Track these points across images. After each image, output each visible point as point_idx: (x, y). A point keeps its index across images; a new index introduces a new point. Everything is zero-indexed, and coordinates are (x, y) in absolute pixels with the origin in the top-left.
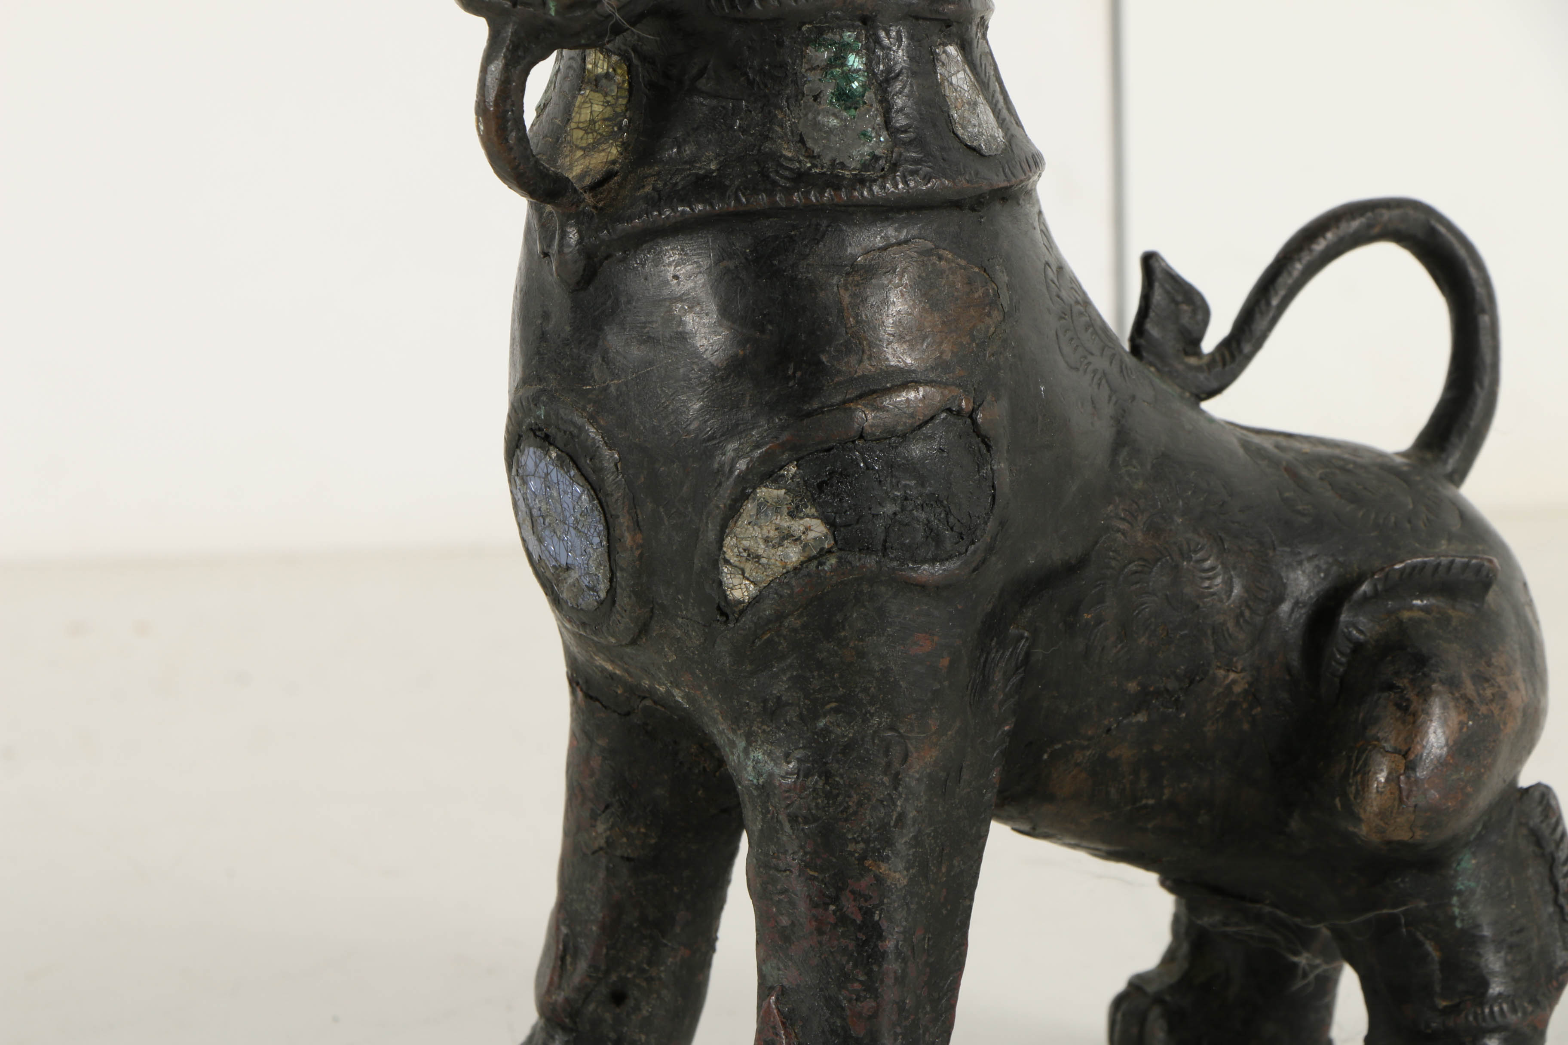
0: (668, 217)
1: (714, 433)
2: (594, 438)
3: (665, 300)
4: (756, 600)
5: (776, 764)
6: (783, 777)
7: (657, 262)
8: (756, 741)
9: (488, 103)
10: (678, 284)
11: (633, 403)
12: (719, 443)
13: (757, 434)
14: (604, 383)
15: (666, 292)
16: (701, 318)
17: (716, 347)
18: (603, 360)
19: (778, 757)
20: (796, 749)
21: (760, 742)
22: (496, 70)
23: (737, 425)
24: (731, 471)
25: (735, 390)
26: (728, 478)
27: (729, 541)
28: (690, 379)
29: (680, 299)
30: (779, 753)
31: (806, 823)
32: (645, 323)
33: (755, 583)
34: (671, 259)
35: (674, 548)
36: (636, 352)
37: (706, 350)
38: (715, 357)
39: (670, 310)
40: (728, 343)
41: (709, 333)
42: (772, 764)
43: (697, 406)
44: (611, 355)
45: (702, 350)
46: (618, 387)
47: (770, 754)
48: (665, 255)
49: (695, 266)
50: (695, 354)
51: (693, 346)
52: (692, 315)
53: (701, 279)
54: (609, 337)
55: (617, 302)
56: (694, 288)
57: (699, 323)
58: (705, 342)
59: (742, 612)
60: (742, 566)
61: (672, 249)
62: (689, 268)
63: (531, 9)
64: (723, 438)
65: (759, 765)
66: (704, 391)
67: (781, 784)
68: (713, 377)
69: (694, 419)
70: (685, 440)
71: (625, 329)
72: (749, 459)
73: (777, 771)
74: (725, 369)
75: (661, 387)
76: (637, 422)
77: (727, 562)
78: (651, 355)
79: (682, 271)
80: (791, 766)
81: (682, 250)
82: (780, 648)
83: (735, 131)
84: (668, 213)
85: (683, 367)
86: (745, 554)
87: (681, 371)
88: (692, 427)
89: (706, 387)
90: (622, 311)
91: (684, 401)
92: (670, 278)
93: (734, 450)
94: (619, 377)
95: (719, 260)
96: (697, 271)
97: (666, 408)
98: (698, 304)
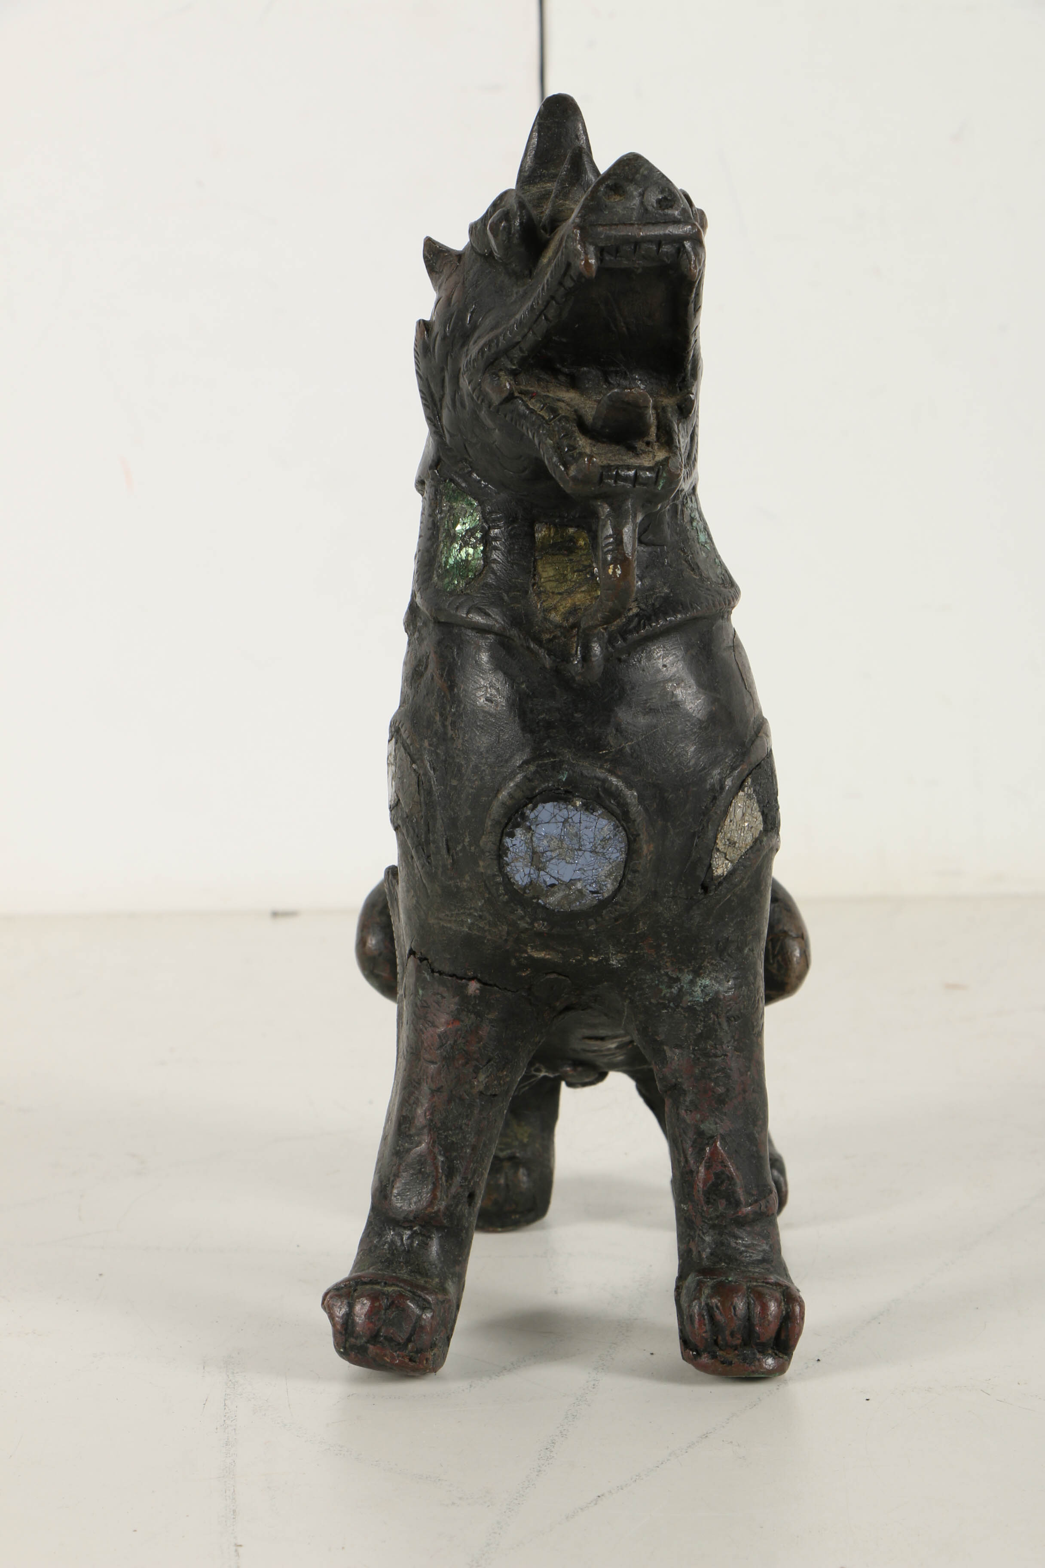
0: (662, 626)
1: (705, 765)
2: (616, 785)
3: (659, 682)
4: (731, 873)
5: (720, 984)
6: (726, 992)
7: (649, 658)
8: (705, 973)
9: (628, 554)
10: (667, 670)
11: (645, 755)
12: (708, 771)
13: (729, 760)
14: (620, 746)
15: (659, 677)
16: (687, 690)
17: (699, 708)
18: (617, 730)
19: (722, 980)
20: (732, 971)
21: (708, 972)
22: (629, 531)
23: (717, 757)
24: (722, 787)
25: (713, 734)
26: (721, 793)
27: (720, 836)
28: (686, 732)
29: (670, 680)
30: (722, 976)
31: (735, 1020)
32: (646, 700)
33: (731, 862)
34: (659, 654)
35: (676, 849)
36: (643, 721)
37: (694, 710)
38: (700, 714)
39: (665, 688)
40: (706, 704)
41: (693, 699)
42: (718, 985)
43: (693, 749)
44: (623, 726)
45: (691, 711)
46: (631, 747)
47: (716, 979)
48: (654, 652)
49: (675, 656)
50: (688, 715)
51: (685, 709)
53: (680, 665)
54: (620, 715)
55: (623, 691)
56: (678, 671)
57: (686, 693)
58: (692, 705)
59: (720, 883)
60: (725, 851)
61: (657, 648)
62: (671, 658)
63: (645, 487)
64: (710, 768)
65: (707, 988)
66: (696, 738)
67: (725, 997)
68: (700, 728)
69: (692, 758)
70: (687, 773)
71: (631, 707)
72: (732, 777)
73: (721, 989)
74: (707, 721)
75: (666, 741)
77: (718, 850)
78: (655, 721)
79: (667, 661)
80: (730, 983)
81: (664, 647)
82: (733, 904)
84: (661, 623)
85: (679, 725)
86: (728, 843)
87: (679, 727)
88: (691, 764)
89: (696, 735)
90: (627, 695)
91: (683, 747)
92: (661, 667)
93: (719, 774)
94: (632, 740)
95: (687, 651)
96: (677, 659)
97: (671, 754)
98: (682, 681)
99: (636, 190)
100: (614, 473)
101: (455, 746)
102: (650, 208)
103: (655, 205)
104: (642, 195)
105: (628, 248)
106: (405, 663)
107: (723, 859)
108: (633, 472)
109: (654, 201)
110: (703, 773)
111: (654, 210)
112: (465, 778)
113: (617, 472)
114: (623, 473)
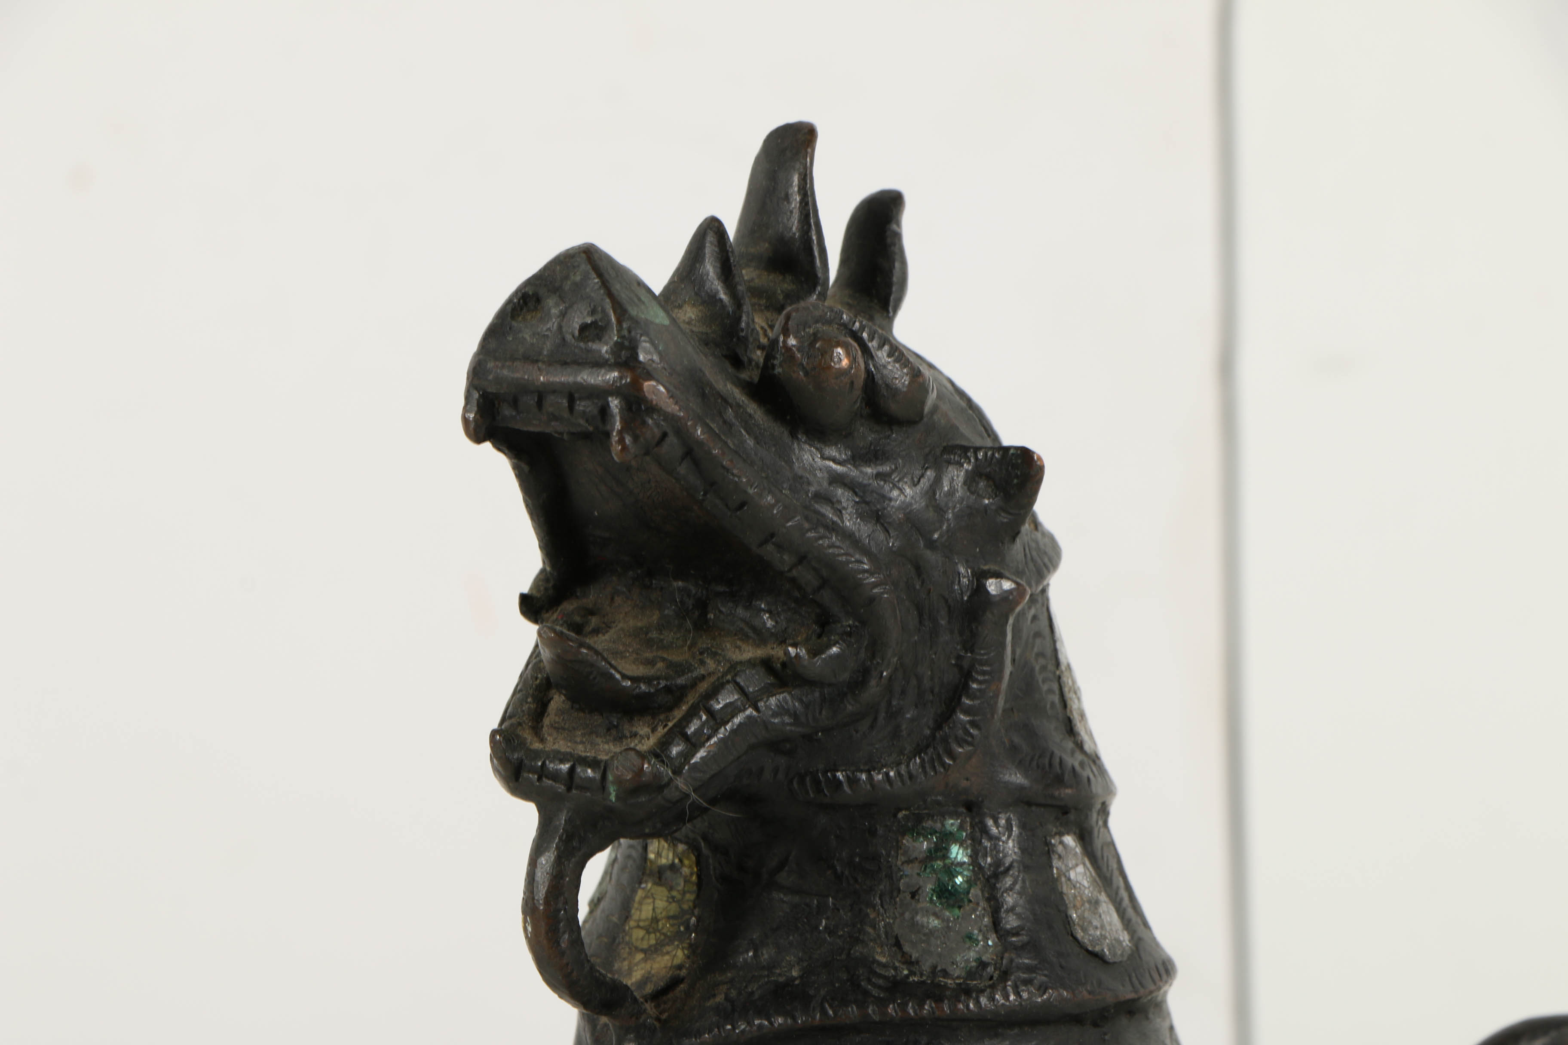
9: (538, 900)
22: (547, 862)
63: (588, 794)
83: (820, 931)
99: (557, 305)
100: (540, 764)
102: (569, 337)
103: (577, 333)
104: (563, 315)
105: (531, 400)
108: (567, 766)
109: (578, 327)
111: (573, 341)
113: (544, 763)
114: (552, 765)
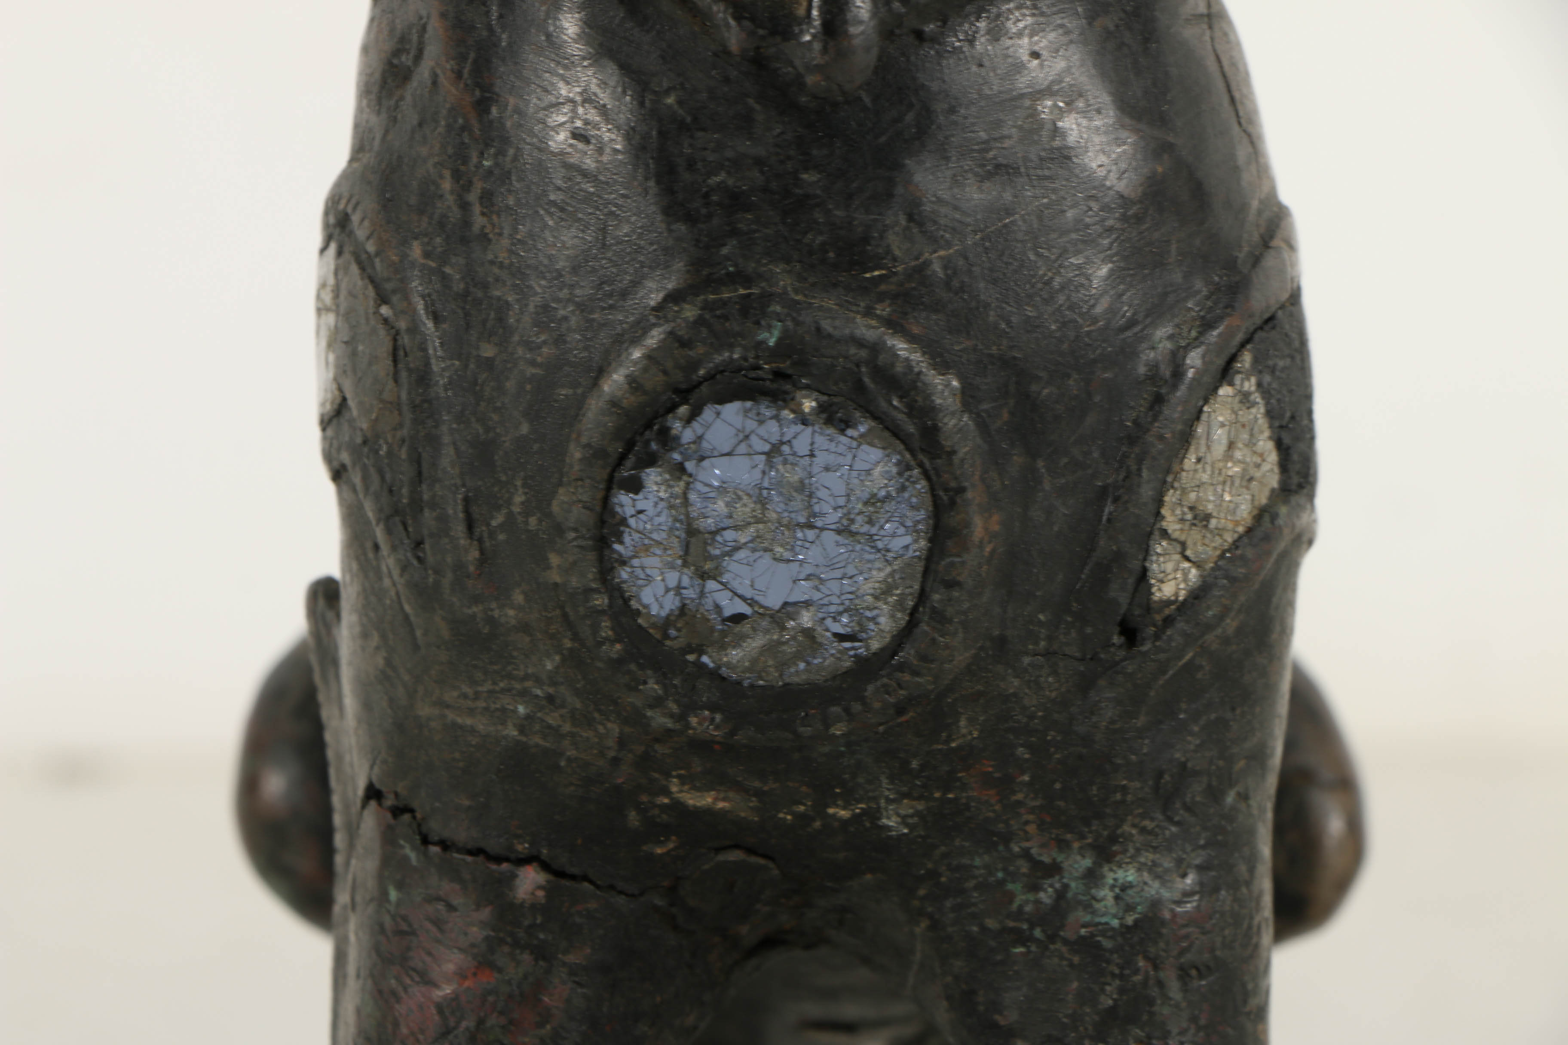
1: (1134, 314)
2: (907, 359)
3: (1022, 96)
4: (1198, 595)
5: (1162, 883)
6: (1179, 903)
7: (996, 34)
8: (1126, 851)
10: (1040, 66)
11: (982, 285)
12: (1142, 330)
13: (1197, 305)
14: (917, 258)
15: (1022, 83)
16: (1091, 119)
17: (1123, 166)
18: (910, 218)
19: (1167, 871)
20: (1193, 850)
21: (1132, 851)
23: (1166, 294)
24: (1178, 373)
25: (1156, 235)
26: (1175, 387)
27: (1170, 497)
28: (1087, 226)
29: (1048, 92)
30: (1167, 863)
31: (1201, 976)
32: (985, 142)
33: (1197, 565)
34: (1021, 25)
35: (1056, 528)
36: (976, 195)
37: (1109, 171)
38: (1123, 183)
39: (1033, 114)
40: (1139, 156)
41: (1108, 144)
42: (1156, 884)
43: (1104, 271)
44: (928, 208)
45: (1099, 173)
46: (947, 264)
47: (1152, 868)
48: (1008, 19)
49: (1060, 31)
50: (1090, 183)
51: (1084, 167)
52: (1073, 115)
53: (1075, 54)
54: (918, 178)
55: (927, 113)
56: (1068, 70)
57: (1087, 128)
58: (1102, 159)
59: (1169, 621)
60: (1183, 538)
61: (1017, 9)
62: (1052, 36)
64: (1149, 320)
65: (1130, 892)
66: (1111, 244)
67: (1174, 914)
68: (1124, 218)
69: (1101, 295)
70: (1088, 333)
71: (947, 159)
72: (1203, 347)
73: (1166, 894)
74: (1141, 202)
75: (1035, 248)
76: (992, 317)
77: (1165, 534)
78: (1008, 196)
79: (1042, 43)
80: (1189, 880)
81: (1035, 7)
82: (1199, 675)
85: (1072, 207)
86: (1189, 516)
87: (1070, 214)
88: (1099, 310)
89: (1114, 236)
90: (939, 127)
91: (1079, 267)
92: (1025, 58)
93: (1171, 337)
94: (948, 245)
95: (1091, 18)
96: (1065, 39)
97: (1048, 283)
98: (1081, 95)
101: (490, 257)
106: (365, 49)
107: (1177, 557)
110: (1129, 333)
112: (516, 338)
